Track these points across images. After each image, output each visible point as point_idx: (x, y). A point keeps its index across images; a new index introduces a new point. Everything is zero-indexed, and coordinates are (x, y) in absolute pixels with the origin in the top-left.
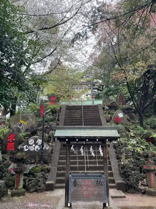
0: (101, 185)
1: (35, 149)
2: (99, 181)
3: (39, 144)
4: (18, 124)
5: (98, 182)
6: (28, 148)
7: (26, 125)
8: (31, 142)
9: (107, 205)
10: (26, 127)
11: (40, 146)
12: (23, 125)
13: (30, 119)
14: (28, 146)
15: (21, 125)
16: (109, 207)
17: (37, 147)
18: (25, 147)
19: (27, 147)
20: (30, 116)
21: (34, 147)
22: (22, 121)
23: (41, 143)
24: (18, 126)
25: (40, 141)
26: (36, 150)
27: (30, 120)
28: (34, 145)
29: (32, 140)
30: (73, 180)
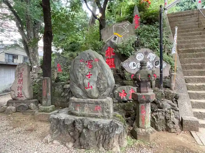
3: (151, 60)
4: (112, 38)
6: (136, 65)
7: (122, 38)
8: (139, 58)
10: (122, 41)
11: (152, 62)
12: (118, 39)
13: (126, 30)
14: (135, 63)
17: (148, 64)
18: (131, 64)
20: (125, 26)
22: (116, 34)
24: (112, 41)
25: (152, 56)
27: (126, 32)
29: (141, 54)
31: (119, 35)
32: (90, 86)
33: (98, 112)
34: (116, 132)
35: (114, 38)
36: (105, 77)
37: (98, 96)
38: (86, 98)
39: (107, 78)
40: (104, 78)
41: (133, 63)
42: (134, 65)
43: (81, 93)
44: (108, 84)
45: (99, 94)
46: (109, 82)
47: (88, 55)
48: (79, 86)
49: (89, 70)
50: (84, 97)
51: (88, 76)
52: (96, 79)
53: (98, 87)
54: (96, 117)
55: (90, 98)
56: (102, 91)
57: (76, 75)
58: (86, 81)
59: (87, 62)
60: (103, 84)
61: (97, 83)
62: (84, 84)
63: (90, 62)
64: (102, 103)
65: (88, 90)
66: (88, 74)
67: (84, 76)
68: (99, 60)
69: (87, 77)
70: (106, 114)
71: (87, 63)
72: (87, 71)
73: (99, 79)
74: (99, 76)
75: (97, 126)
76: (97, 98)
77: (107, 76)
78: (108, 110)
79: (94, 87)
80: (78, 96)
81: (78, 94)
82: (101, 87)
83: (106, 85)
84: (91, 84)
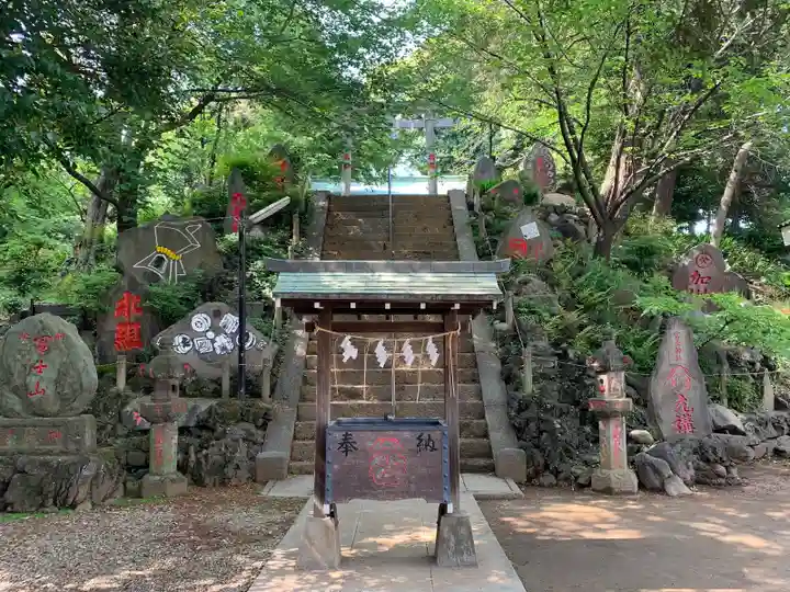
0: (433, 449)
1: (214, 349)
2: (425, 436)
3: (228, 331)
4: (150, 259)
5: (421, 441)
6: (191, 343)
8: (199, 325)
9: (450, 509)
10: (180, 271)
11: (232, 336)
12: (169, 264)
13: (194, 242)
14: (188, 338)
15: (159, 262)
16: (458, 515)
17: (221, 340)
18: (178, 340)
20: (191, 230)
21: (213, 341)
22: (162, 250)
23: (236, 327)
24: (151, 268)
25: (231, 321)
26: (218, 352)
27: (192, 247)
28: (211, 335)
29: (205, 316)
30: (339, 436)
31: (172, 255)
32: (40, 390)
33: (54, 443)
34: (85, 473)
35: (156, 262)
36: (77, 370)
37: (59, 410)
38: (30, 416)
39: (79, 374)
40: (74, 373)
41: (184, 338)
42: (185, 343)
43: (18, 408)
44: (81, 385)
45: (61, 406)
47: (40, 326)
48: (15, 391)
49: (40, 355)
50: (23, 415)
51: (38, 370)
52: (54, 375)
53: (59, 392)
54: (49, 453)
55: (40, 416)
56: (69, 399)
57: (9, 367)
58: (32, 380)
59: (35, 340)
60: (71, 385)
61: (57, 382)
62: (26, 385)
63: (43, 340)
64: (65, 424)
65: (34, 398)
66: (38, 365)
67: (28, 369)
68: (64, 335)
69: (34, 371)
70: (72, 447)
71: (37, 343)
72: (35, 357)
73: (62, 375)
74: (61, 370)
75: (45, 464)
76: (56, 415)
77: (81, 370)
78: (78, 437)
79: (50, 391)
80: (9, 414)
81: (12, 410)
82: (65, 392)
83: (77, 386)
84: (42, 386)
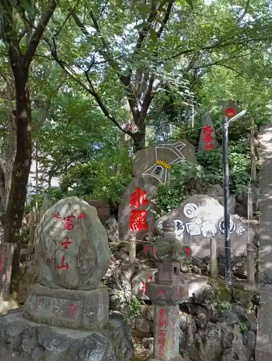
1: (202, 232)
4: (152, 169)
6: (183, 226)
8: (189, 212)
10: (172, 176)
13: (181, 156)
14: (181, 223)
17: (207, 226)
19: (179, 223)
20: (179, 148)
21: (201, 226)
22: (160, 163)
24: (153, 175)
26: (205, 235)
27: (180, 159)
28: (199, 221)
29: (194, 205)
31: (166, 165)
32: (65, 264)
33: (72, 316)
34: (92, 359)
35: (157, 170)
36: (93, 248)
37: (79, 283)
38: (57, 287)
39: (95, 251)
40: (91, 250)
41: (178, 223)
42: (179, 227)
43: (49, 278)
44: (96, 262)
45: (80, 280)
46: (98, 259)
48: (48, 263)
49: (67, 233)
50: (53, 285)
51: (64, 246)
52: (76, 252)
53: (79, 268)
54: (68, 326)
55: (64, 287)
56: (86, 275)
58: (60, 254)
59: (64, 219)
60: (88, 260)
61: (78, 258)
62: (55, 259)
63: (70, 220)
64: (82, 298)
65: (60, 271)
68: (86, 217)
70: (87, 322)
71: (65, 221)
72: (64, 235)
73: (82, 251)
74: (81, 247)
76: (76, 289)
78: (91, 313)
79: (72, 266)
80: (43, 282)
81: (45, 279)
82: (83, 267)
83: (93, 263)
84: (67, 260)
